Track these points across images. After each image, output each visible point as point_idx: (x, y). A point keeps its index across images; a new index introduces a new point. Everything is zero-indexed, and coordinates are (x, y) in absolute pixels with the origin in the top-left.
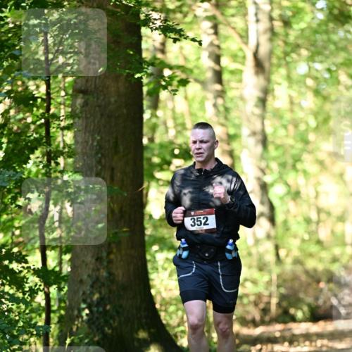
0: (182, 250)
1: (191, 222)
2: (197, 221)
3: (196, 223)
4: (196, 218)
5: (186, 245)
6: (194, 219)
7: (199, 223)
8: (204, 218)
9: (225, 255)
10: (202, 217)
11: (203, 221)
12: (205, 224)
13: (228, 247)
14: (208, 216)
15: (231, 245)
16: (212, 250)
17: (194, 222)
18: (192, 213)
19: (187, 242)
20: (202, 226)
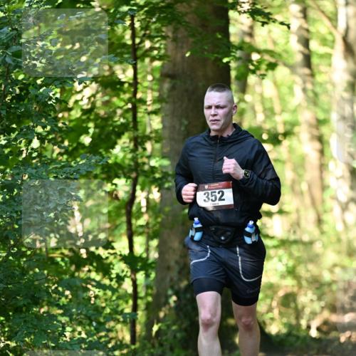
0: (194, 231)
1: (205, 197)
2: (212, 196)
3: (211, 198)
4: (210, 192)
5: (200, 226)
6: (208, 193)
7: (213, 198)
8: (219, 193)
9: (244, 239)
10: (217, 191)
11: (218, 196)
12: (220, 199)
13: (248, 229)
14: (224, 190)
15: (251, 227)
16: (229, 233)
17: (207, 197)
18: (206, 187)
19: (201, 221)
20: (217, 202)
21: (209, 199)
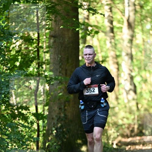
2: (90, 90)
4: (89, 89)
11: (92, 90)
12: (93, 92)
16: (95, 104)
20: (92, 92)
21: (88, 91)
